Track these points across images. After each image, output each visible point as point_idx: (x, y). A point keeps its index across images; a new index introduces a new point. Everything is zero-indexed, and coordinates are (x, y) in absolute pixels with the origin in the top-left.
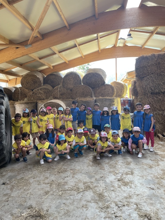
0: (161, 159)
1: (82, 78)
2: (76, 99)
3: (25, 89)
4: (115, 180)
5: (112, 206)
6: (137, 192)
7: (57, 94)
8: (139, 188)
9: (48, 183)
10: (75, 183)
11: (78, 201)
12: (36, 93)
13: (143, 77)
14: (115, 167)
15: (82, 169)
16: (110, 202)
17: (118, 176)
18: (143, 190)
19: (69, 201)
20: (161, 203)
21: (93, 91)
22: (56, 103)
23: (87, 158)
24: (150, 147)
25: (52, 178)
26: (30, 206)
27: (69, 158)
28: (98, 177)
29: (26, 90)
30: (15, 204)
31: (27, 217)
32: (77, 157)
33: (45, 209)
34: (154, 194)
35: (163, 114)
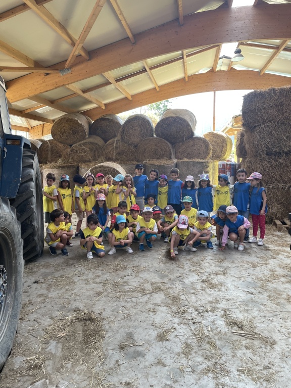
0: (272, 256)
1: (154, 125)
2: (144, 162)
3: (58, 143)
4: (197, 281)
5: (191, 311)
6: (227, 296)
7: (112, 153)
8: (231, 291)
9: (100, 283)
10: (139, 283)
11: (143, 304)
12: (77, 151)
13: (255, 127)
14: (200, 265)
15: (150, 266)
16: (187, 307)
17: (203, 276)
18: (237, 294)
19: (129, 304)
20: (259, 310)
21: (173, 148)
22: (111, 168)
23: (159, 252)
24: (258, 239)
25: (106, 276)
26: (75, 308)
27: (131, 251)
28: (173, 277)
29: (60, 145)
30: (55, 306)
31: (72, 321)
32: (143, 251)
33: (97, 312)
34: (252, 299)
35: (285, 189)
